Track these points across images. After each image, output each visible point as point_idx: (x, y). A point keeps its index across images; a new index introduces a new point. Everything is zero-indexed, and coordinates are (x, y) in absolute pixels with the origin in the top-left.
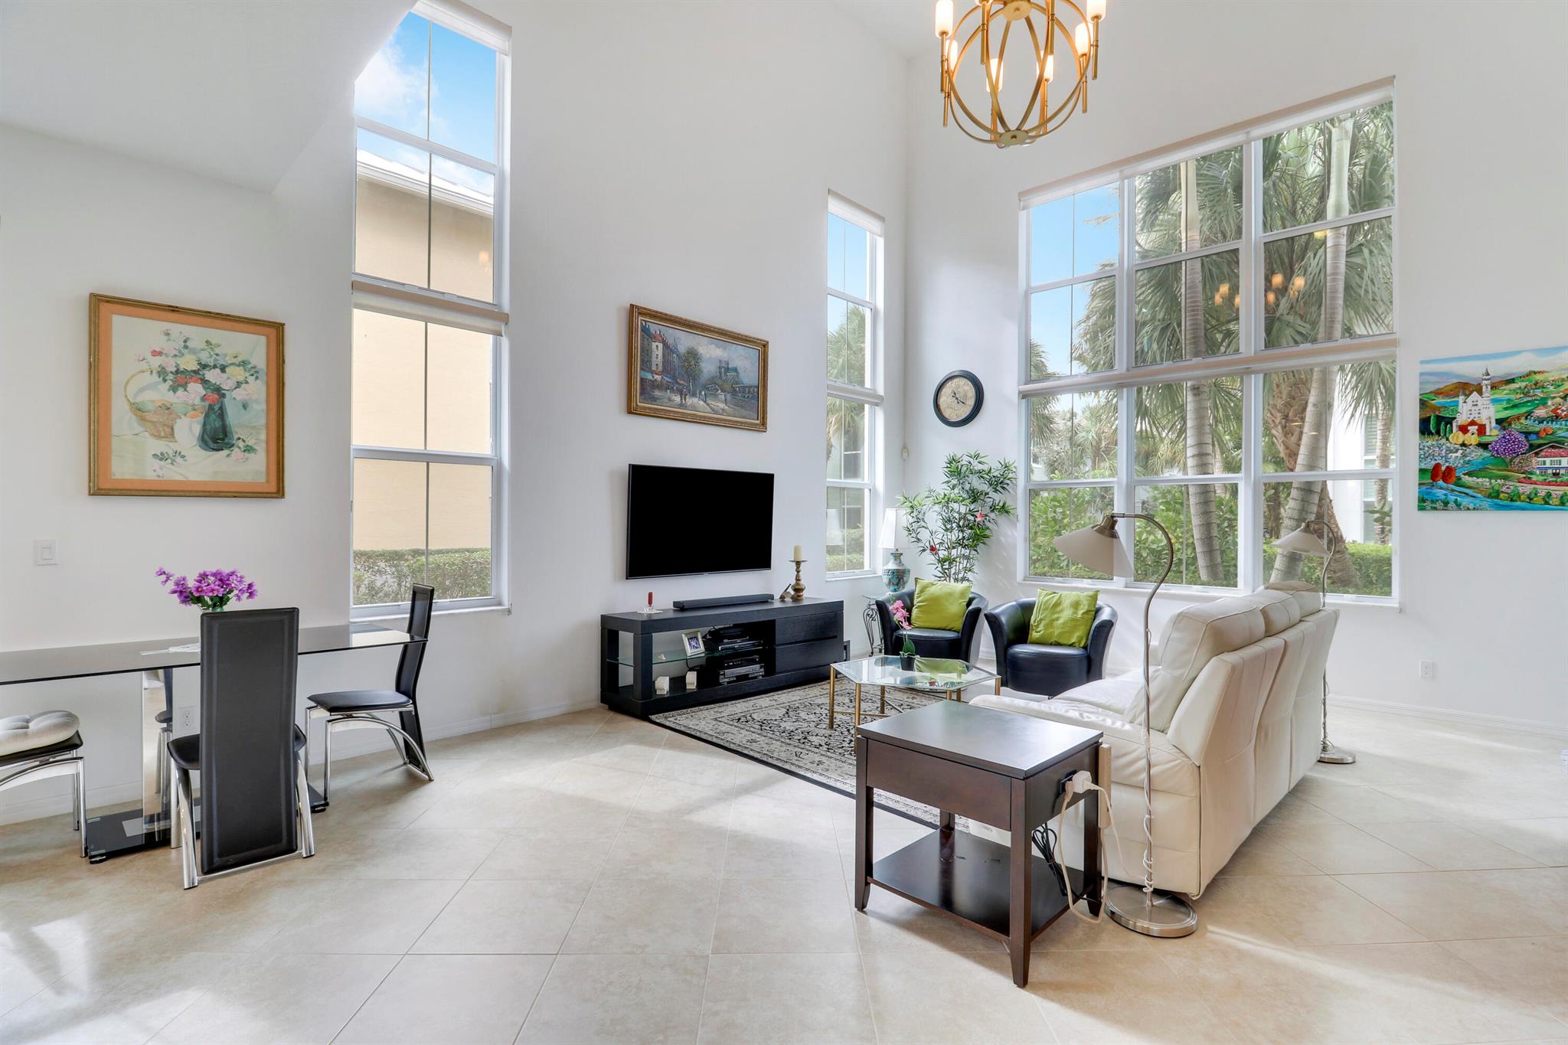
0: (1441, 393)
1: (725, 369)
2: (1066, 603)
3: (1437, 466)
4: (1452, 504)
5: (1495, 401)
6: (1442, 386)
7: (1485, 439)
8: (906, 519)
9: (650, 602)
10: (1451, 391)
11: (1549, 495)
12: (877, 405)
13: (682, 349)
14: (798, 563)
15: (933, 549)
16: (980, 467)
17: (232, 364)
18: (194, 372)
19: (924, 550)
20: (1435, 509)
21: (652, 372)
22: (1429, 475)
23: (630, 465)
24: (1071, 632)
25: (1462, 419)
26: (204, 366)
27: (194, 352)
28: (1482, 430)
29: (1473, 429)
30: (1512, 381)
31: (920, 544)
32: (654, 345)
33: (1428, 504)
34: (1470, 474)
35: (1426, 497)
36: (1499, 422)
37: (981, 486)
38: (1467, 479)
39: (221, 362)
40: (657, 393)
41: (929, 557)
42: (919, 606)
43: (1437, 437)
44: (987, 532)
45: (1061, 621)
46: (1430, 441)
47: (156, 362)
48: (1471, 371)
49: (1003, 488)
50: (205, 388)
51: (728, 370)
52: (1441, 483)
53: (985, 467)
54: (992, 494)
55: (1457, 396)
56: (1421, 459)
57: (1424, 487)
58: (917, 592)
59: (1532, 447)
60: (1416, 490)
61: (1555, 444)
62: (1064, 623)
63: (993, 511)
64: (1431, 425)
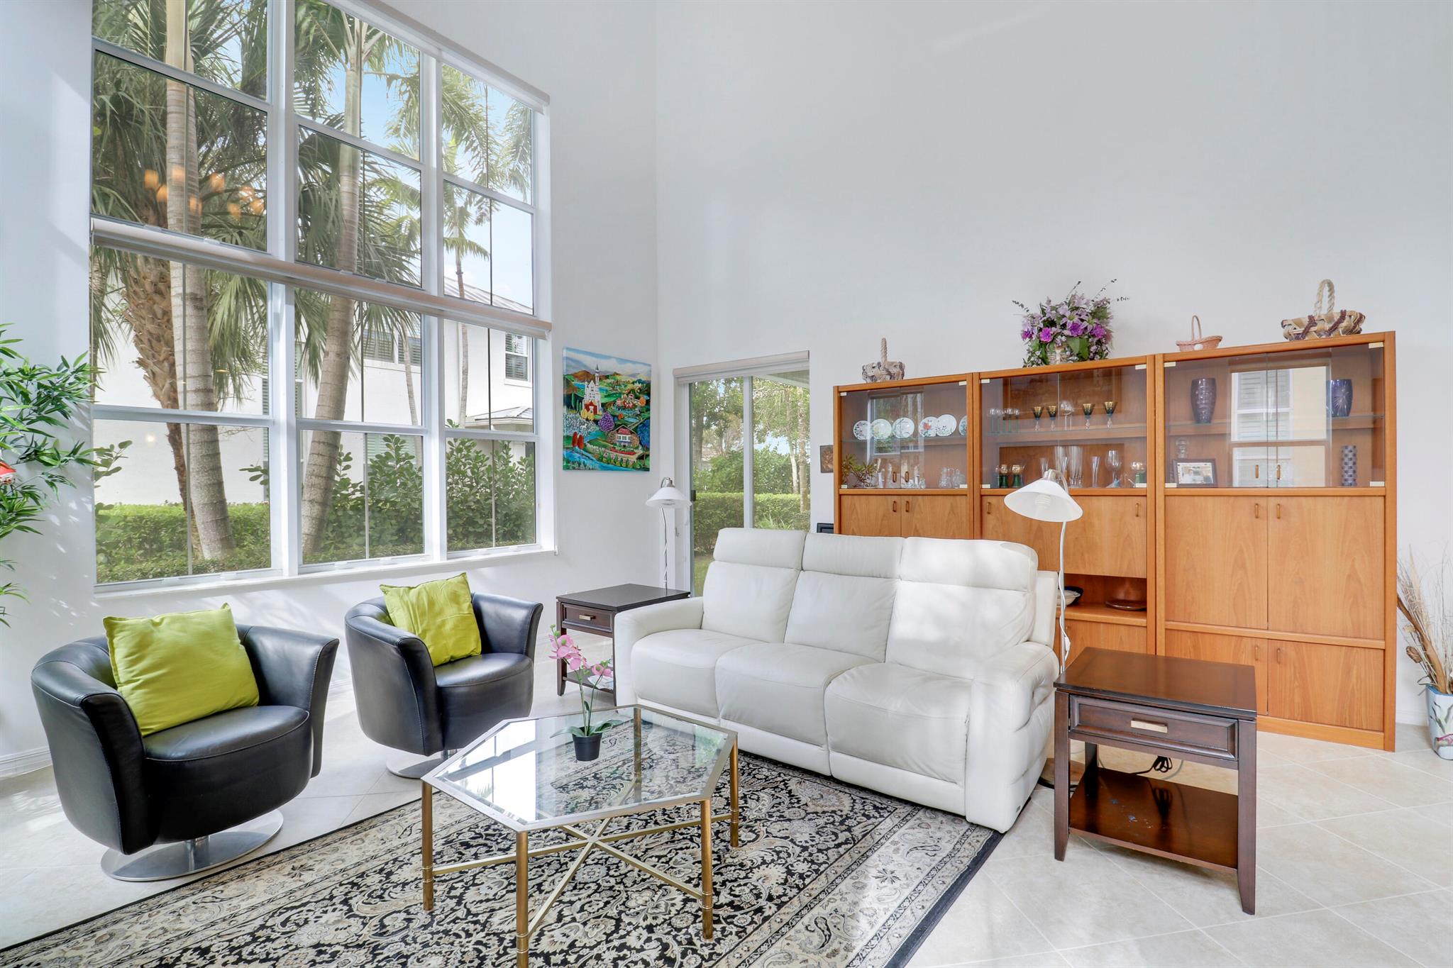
0: (576, 377)
3: (575, 434)
4: (582, 465)
5: (601, 390)
6: (576, 371)
7: (598, 417)
10: (581, 376)
11: (622, 460)
16: (4, 362)
20: (574, 468)
22: (570, 441)
25: (586, 400)
28: (595, 407)
29: (591, 408)
30: (607, 377)
33: (569, 464)
34: (590, 442)
35: (568, 459)
36: (603, 405)
43: (574, 411)
44: (33, 507)
46: (570, 414)
48: (590, 363)
52: (576, 448)
53: (19, 364)
54: (40, 426)
55: (584, 381)
56: (566, 428)
57: (569, 451)
59: (616, 426)
60: (561, 452)
61: (624, 425)
62: (455, 627)
63: (33, 456)
64: (572, 401)
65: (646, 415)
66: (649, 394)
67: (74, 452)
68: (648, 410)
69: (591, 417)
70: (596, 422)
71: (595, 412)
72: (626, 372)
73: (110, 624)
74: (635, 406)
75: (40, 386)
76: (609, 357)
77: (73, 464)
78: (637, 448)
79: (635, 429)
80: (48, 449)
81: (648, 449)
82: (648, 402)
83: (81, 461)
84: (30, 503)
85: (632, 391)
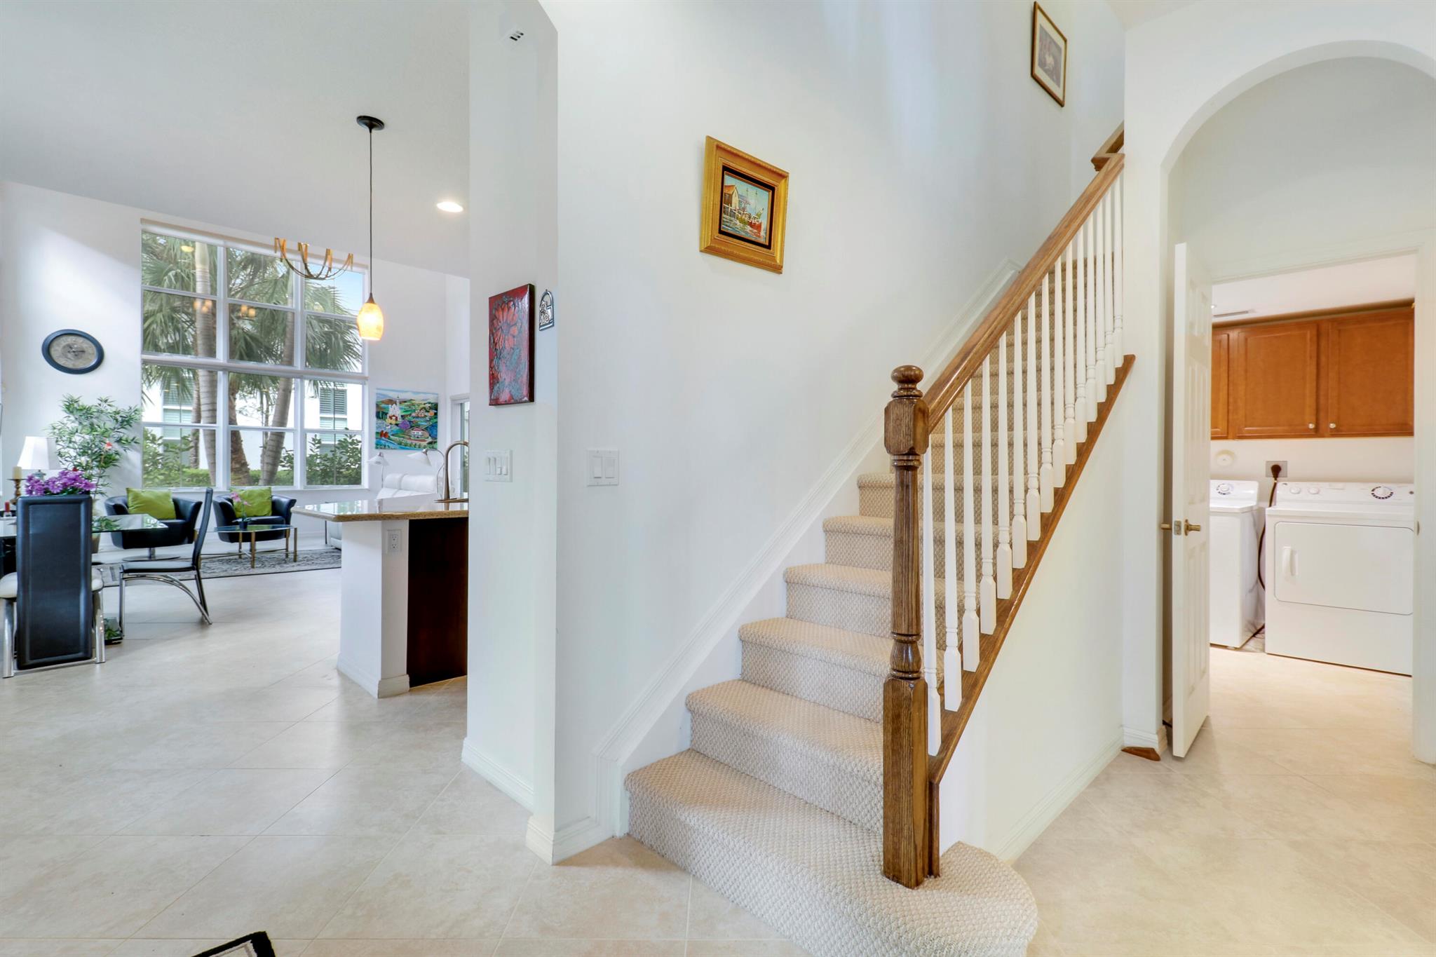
0: (383, 402)
3: (382, 431)
4: (387, 447)
5: (401, 409)
6: (384, 399)
7: (398, 422)
10: (387, 402)
11: (416, 444)
16: (108, 409)
20: (381, 448)
22: (379, 434)
24: (261, 509)
25: (390, 413)
28: (397, 418)
29: (394, 418)
30: (405, 402)
33: (378, 447)
34: (393, 435)
35: (378, 443)
36: (402, 416)
37: (110, 423)
38: (392, 437)
43: (382, 420)
45: (255, 503)
46: (380, 421)
48: (393, 395)
49: (130, 426)
52: (383, 438)
53: (114, 409)
55: (388, 404)
56: (377, 428)
57: (379, 440)
59: (411, 426)
60: (374, 441)
61: (418, 426)
63: (119, 441)
64: (381, 414)
65: (435, 420)
66: (437, 410)
67: (134, 439)
68: (436, 418)
69: (394, 422)
70: (397, 425)
71: (396, 419)
72: (418, 399)
73: (128, 490)
74: (425, 416)
75: (121, 416)
76: (406, 392)
77: (133, 443)
78: (428, 438)
79: (426, 429)
80: (124, 438)
81: (436, 439)
82: (436, 414)
83: (136, 443)
84: (117, 457)
85: (424, 408)
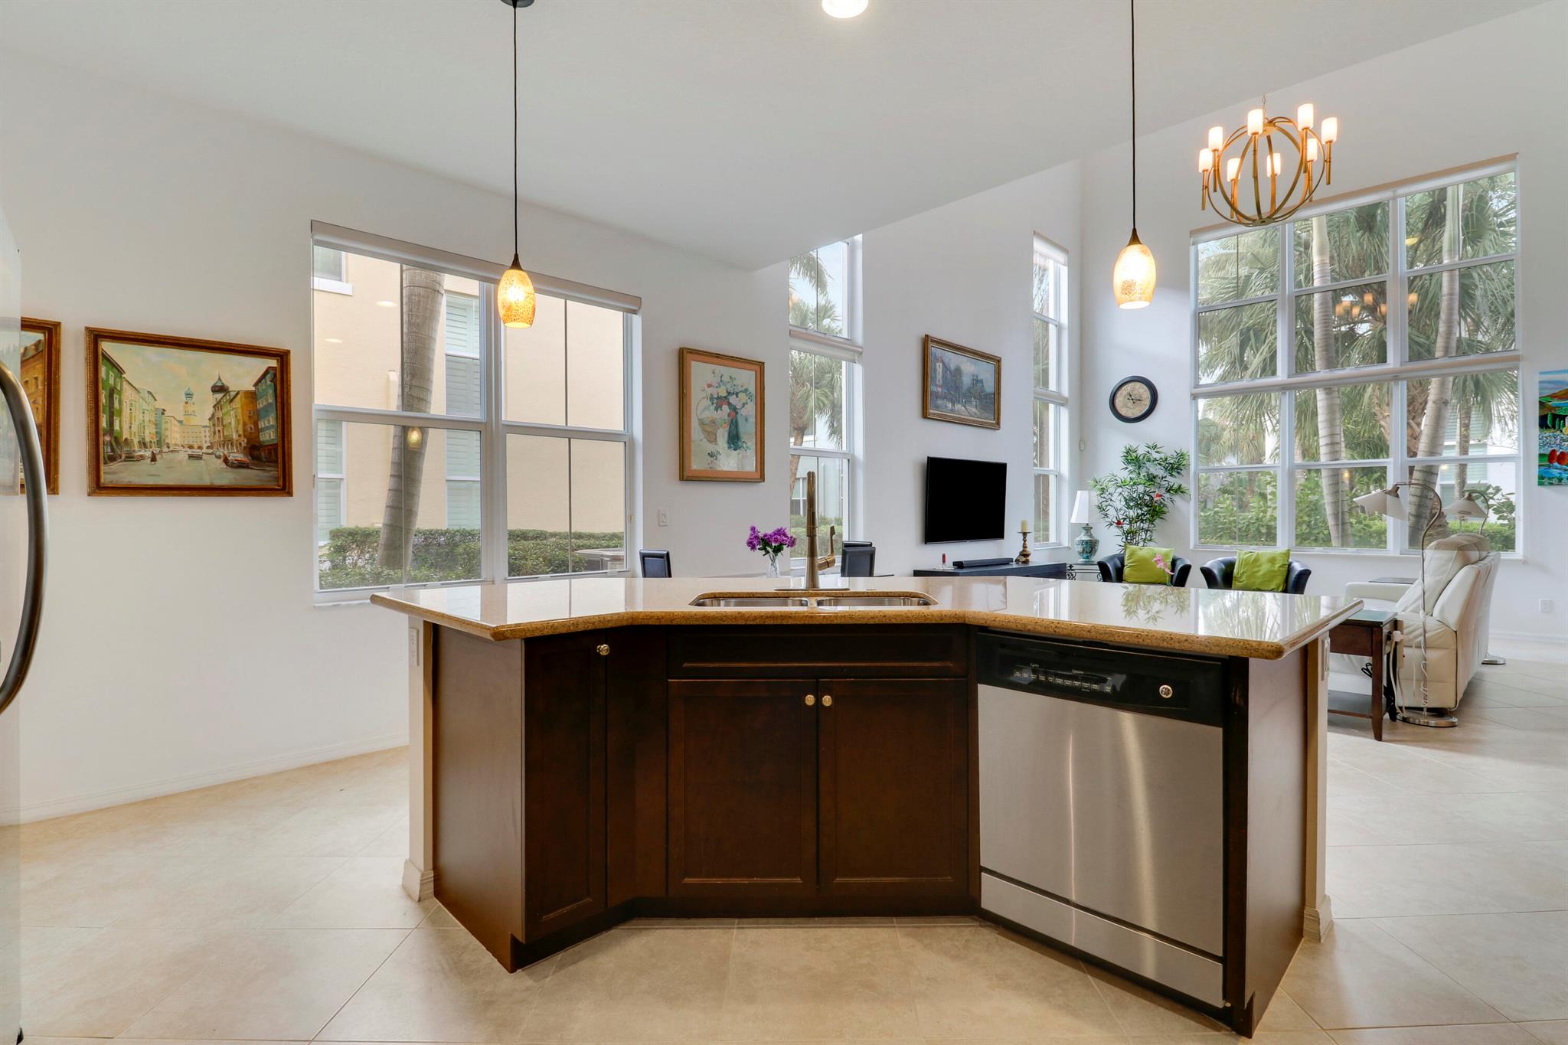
0: (1556, 397)
1: (976, 381)
2: (1264, 559)
3: (1554, 452)
6: (1557, 391)
8: (1096, 500)
9: (944, 561)
10: (1564, 395)
12: (1062, 405)
13: (952, 367)
14: (1025, 534)
15: (1119, 523)
16: (1157, 456)
17: (741, 391)
18: (725, 397)
19: (1111, 524)
20: (1552, 484)
21: (937, 386)
22: (1547, 459)
23: (928, 457)
24: (1270, 581)
26: (729, 393)
27: (725, 384)
31: (1107, 519)
32: (938, 364)
33: (1546, 481)
35: (1544, 475)
37: (1159, 472)
39: (736, 390)
40: (939, 402)
41: (1114, 530)
42: (1131, 566)
43: (1552, 430)
44: (1165, 509)
45: (1261, 573)
47: (709, 391)
49: (1178, 473)
50: (730, 409)
51: (977, 381)
52: (1556, 464)
53: (1162, 456)
54: (1169, 478)
56: (1541, 446)
57: (1542, 468)
58: (1127, 555)
62: (1264, 575)
63: (1168, 490)
64: (1550, 420)
67: (1180, 488)
75: (1170, 463)
77: (1180, 493)
80: (1172, 487)
